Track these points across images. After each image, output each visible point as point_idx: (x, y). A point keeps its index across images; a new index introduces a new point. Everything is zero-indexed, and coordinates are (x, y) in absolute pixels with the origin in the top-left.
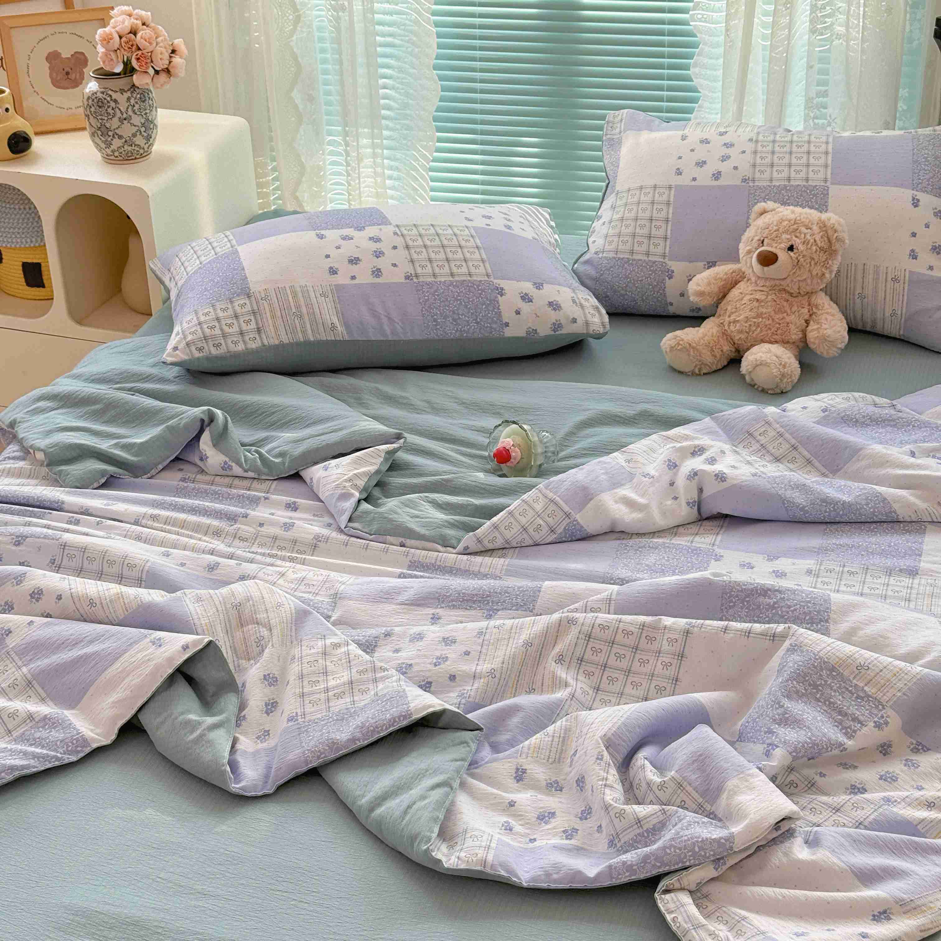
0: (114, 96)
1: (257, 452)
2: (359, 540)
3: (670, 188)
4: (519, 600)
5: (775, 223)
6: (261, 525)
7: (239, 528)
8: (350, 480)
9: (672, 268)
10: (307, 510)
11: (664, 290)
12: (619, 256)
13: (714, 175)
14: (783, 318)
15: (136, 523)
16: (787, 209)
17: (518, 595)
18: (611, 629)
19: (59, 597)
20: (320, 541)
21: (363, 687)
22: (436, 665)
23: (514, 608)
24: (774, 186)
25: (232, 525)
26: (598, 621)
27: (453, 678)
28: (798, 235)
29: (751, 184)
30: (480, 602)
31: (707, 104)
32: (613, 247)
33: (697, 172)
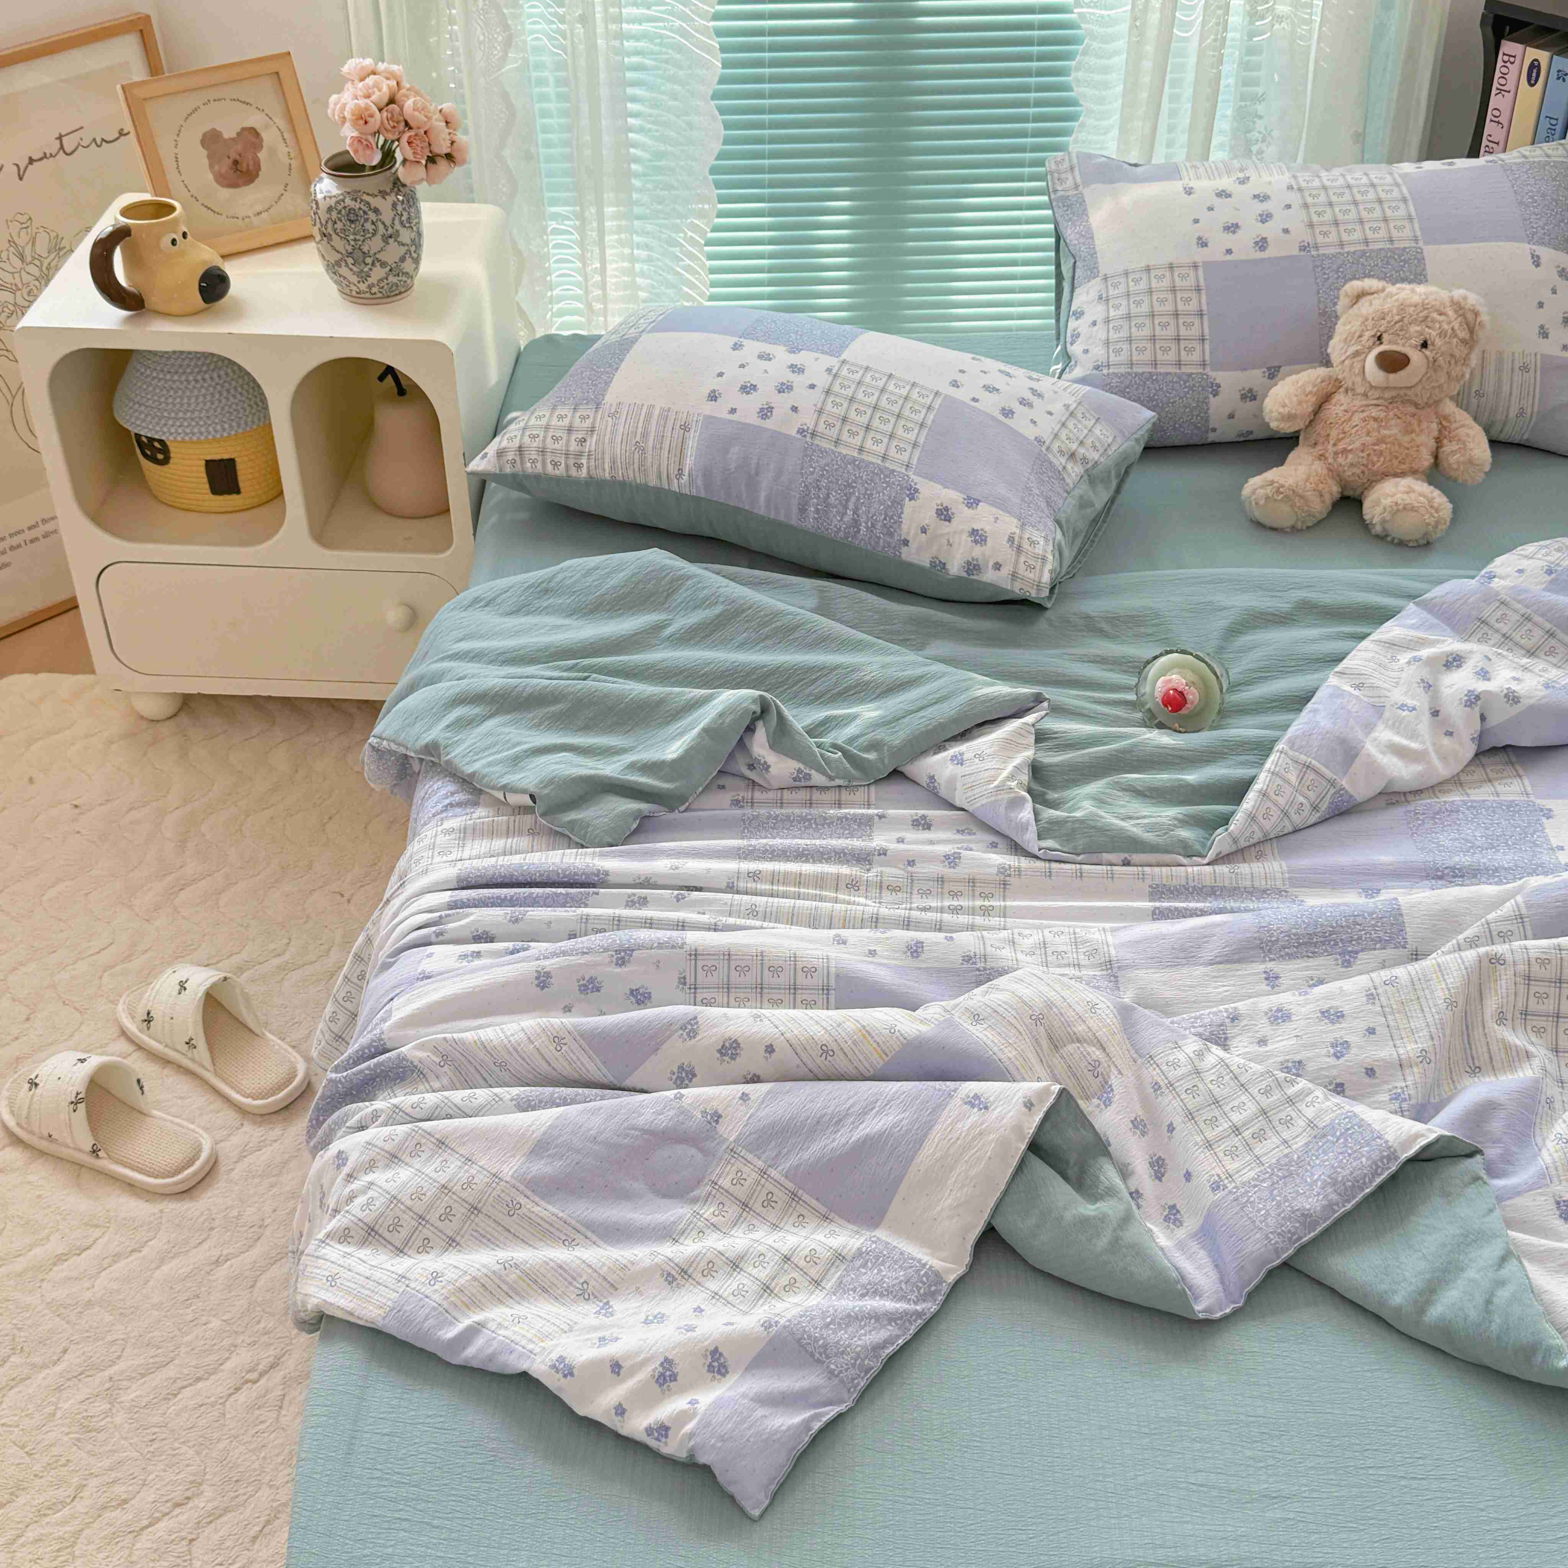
0: (376, 202)
1: (835, 746)
2: (1063, 865)
3: (1195, 266)
4: (1381, 934)
5: (1395, 311)
6: (911, 863)
7: (881, 872)
8: (1011, 777)
9: (1217, 381)
10: (944, 825)
11: (1206, 413)
12: (1135, 370)
13: (1256, 243)
14: (1413, 440)
15: (731, 889)
16: (1404, 289)
17: (1373, 926)
18: (1554, 963)
19: (770, 1049)
20: (1010, 875)
21: (1282, 1115)
22: (1338, 1058)
23: (1378, 946)
24: (1348, 253)
25: (868, 870)
26: (1533, 954)
27: (1370, 1072)
28: (1430, 324)
29: (1314, 253)
30: (1323, 943)
31: (1090, 122)
32: (1123, 357)
33: (1229, 240)
